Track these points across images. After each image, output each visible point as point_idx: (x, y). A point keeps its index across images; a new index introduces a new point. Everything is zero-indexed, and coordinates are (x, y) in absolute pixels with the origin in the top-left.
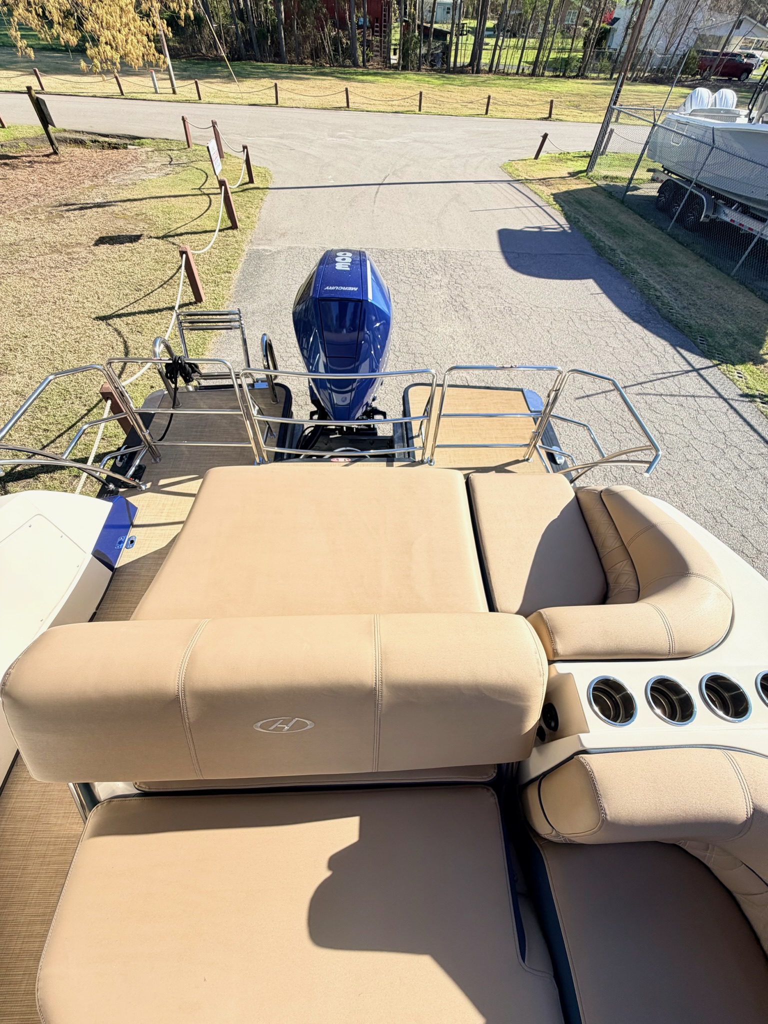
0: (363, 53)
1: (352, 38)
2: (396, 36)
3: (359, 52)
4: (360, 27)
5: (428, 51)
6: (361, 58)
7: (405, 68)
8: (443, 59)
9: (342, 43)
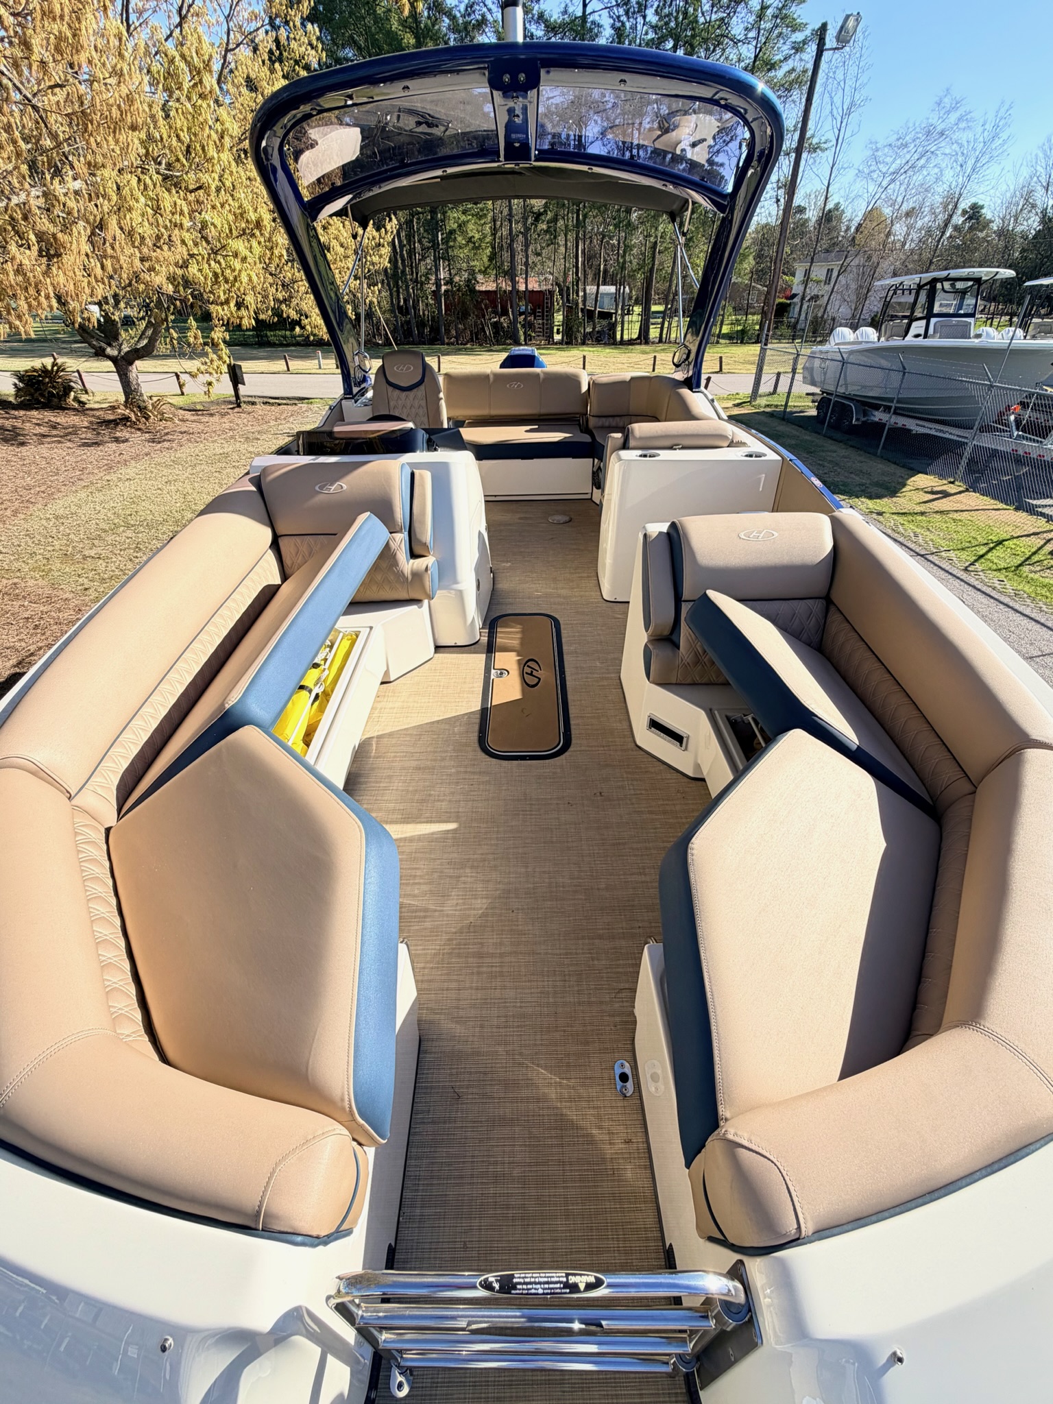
0: (525, 333)
1: (513, 323)
2: (559, 318)
3: (521, 333)
4: (521, 314)
5: (594, 329)
6: (522, 338)
7: (567, 343)
8: (609, 335)
9: (503, 328)
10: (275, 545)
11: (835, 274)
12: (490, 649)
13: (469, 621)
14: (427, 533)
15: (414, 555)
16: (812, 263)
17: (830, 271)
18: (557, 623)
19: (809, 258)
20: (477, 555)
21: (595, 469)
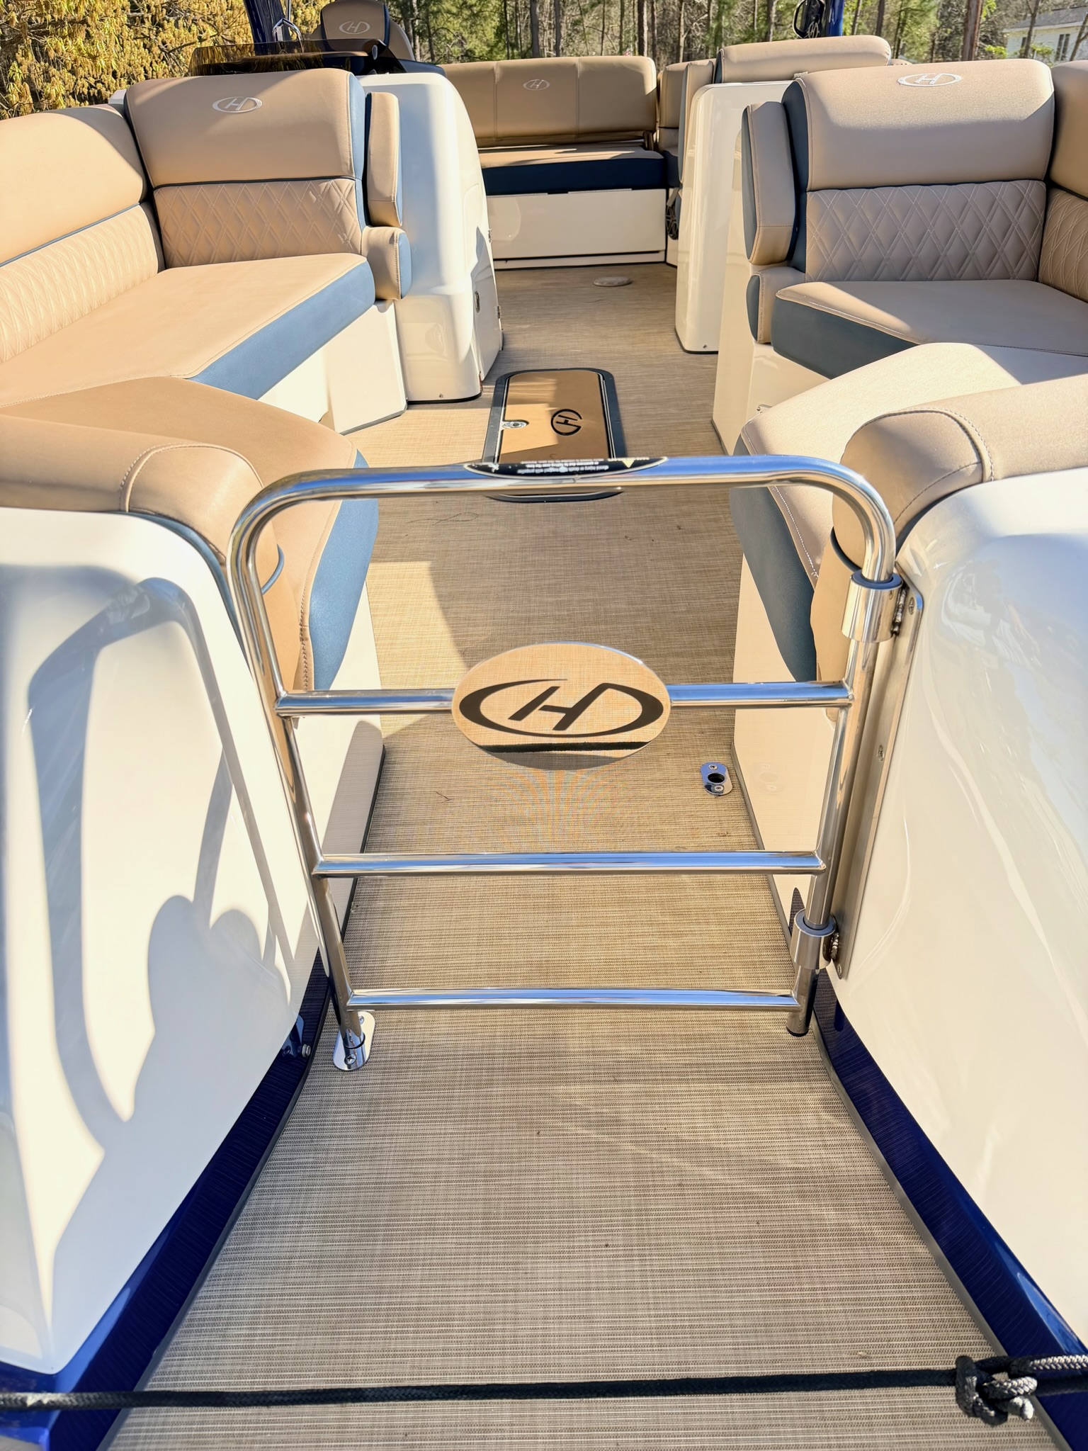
10: (148, 200)
11: (1073, 40)
12: (499, 401)
13: (463, 353)
14: (392, 181)
15: (370, 221)
16: (1031, 28)
17: (1064, 39)
18: (607, 378)
19: (1029, 20)
20: (475, 261)
21: (670, 204)
